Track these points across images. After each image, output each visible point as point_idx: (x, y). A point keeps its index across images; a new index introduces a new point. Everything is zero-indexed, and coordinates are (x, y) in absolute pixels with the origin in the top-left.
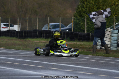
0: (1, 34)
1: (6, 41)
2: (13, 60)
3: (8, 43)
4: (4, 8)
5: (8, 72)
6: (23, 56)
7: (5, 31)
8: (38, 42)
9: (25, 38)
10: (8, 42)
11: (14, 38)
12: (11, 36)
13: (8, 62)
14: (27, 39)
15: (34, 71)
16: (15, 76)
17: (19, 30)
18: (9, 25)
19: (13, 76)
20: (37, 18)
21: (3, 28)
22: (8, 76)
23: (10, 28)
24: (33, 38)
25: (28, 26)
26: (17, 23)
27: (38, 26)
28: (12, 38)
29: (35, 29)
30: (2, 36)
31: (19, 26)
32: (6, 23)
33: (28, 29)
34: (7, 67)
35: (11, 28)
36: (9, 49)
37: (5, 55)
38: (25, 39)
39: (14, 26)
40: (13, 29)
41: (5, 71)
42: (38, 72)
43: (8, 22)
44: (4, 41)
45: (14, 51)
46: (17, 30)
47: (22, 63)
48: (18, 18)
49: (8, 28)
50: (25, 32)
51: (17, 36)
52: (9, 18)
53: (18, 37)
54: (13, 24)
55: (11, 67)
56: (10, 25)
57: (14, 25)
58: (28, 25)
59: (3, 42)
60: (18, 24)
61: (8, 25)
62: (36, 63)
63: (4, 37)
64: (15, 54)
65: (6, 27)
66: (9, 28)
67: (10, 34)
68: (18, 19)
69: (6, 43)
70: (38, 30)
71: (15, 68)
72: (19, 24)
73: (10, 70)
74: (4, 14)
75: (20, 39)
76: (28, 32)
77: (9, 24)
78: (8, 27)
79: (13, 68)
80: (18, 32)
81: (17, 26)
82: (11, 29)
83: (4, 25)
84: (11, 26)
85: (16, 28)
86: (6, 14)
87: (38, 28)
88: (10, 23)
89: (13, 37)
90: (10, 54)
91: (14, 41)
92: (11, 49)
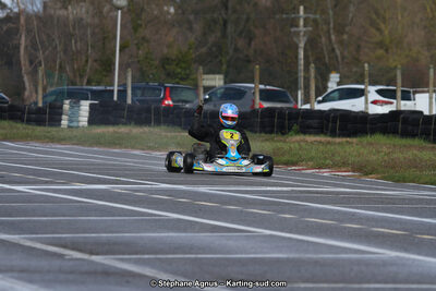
0: (368, 126)
1: (385, 149)
3: (393, 160)
4: (378, 29)
7: (383, 116)
10: (395, 156)
11: (416, 142)
12: (405, 134)
16: (419, 283)
17: (434, 112)
18: (399, 94)
19: (413, 283)
21: (375, 102)
22: (394, 282)
23: (403, 102)
26: (427, 86)
28: (409, 141)
30: (373, 132)
31: (434, 96)
32: (387, 85)
35: (406, 105)
36: (398, 181)
37: (382, 203)
39: (417, 95)
40: (413, 109)
41: (385, 263)
43: (392, 81)
44: (378, 152)
45: (414, 188)
46: (426, 113)
48: (431, 66)
49: (392, 103)
51: (425, 135)
52: (399, 66)
53: (432, 137)
54: (411, 90)
55: (406, 250)
56: (402, 91)
57: (415, 93)
59: (375, 158)
60: (431, 88)
61: (395, 91)
63: (379, 138)
64: (420, 201)
65: (386, 100)
66: (398, 104)
67: (400, 126)
68: (432, 72)
69: (386, 158)
72: (434, 91)
74: (380, 52)
77: (399, 89)
78: (394, 101)
80: (428, 118)
81: (427, 95)
82: (403, 108)
83: (379, 92)
84: (406, 96)
86: (387, 51)
88: (403, 86)
89: (413, 136)
90: (403, 200)
91: (415, 152)
92: (405, 182)
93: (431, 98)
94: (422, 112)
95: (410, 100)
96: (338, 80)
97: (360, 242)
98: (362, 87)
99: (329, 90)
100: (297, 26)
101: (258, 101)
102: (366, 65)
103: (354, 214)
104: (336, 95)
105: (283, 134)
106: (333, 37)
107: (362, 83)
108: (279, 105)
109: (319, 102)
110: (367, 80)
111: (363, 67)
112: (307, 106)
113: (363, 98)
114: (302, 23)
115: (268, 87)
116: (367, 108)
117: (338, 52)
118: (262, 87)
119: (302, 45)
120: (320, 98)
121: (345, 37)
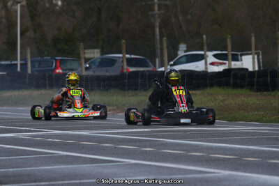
0: (208, 81)
1: (220, 97)
2: (239, 149)
3: (226, 105)
6: (270, 139)
7: (219, 73)
9: (273, 90)
10: (228, 102)
11: (244, 91)
12: (235, 86)
13: (226, 155)
17: (257, 69)
18: (230, 57)
21: (212, 64)
23: (233, 63)
26: (251, 50)
28: (239, 91)
30: (211, 85)
31: (256, 56)
32: (222, 51)
34: (225, 170)
35: (235, 65)
36: (231, 121)
37: (218, 136)
38: (273, 93)
39: (244, 57)
40: (241, 67)
44: (216, 100)
45: (243, 125)
46: (251, 69)
47: (266, 158)
48: (253, 34)
49: (225, 64)
51: (251, 86)
52: (229, 36)
53: (255, 87)
54: (239, 53)
55: (236, 170)
56: (233, 55)
57: (242, 55)
59: (213, 104)
60: (253, 51)
61: (226, 55)
63: (216, 89)
64: (247, 134)
65: (221, 61)
66: (230, 64)
67: (232, 80)
68: (253, 39)
69: (221, 104)
71: (245, 172)
72: (256, 53)
73: (232, 176)
75: (259, 93)
77: (229, 53)
78: (227, 62)
79: (242, 171)
80: (253, 73)
81: (251, 56)
82: (233, 67)
83: (215, 56)
84: (235, 58)
85: (248, 62)
88: (232, 51)
89: (242, 87)
91: (243, 99)
92: (236, 121)
93: (253, 59)
94: (247, 69)
95: (237, 60)
96: (185, 49)
97: (202, 166)
98: (202, 53)
99: (179, 57)
100: (153, 10)
101: (125, 66)
102: (204, 36)
103: (197, 146)
104: (184, 60)
105: (145, 90)
106: (180, 18)
107: (202, 50)
108: (142, 69)
109: (171, 65)
110: (205, 47)
111: (202, 38)
112: (162, 69)
113: (203, 61)
114: (156, 8)
115: (133, 56)
116: (206, 68)
117: (184, 28)
118: (128, 56)
119: (157, 24)
120: (172, 63)
121: (189, 17)
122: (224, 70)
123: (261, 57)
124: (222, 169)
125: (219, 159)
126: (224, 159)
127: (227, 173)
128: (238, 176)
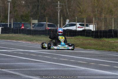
1: (81, 40)
3: (83, 43)
4: (79, 8)
5: (84, 72)
6: (99, 56)
7: (81, 31)
8: (114, 42)
9: (100, 38)
11: (90, 38)
12: (87, 36)
14: (102, 39)
15: (109, 72)
16: (90, 76)
17: (95, 30)
18: (85, 25)
20: (112, 18)
21: (79, 27)
23: (86, 27)
24: (108, 38)
25: (103, 26)
26: (93, 23)
27: (113, 26)
28: (88, 38)
29: (110, 29)
30: (78, 35)
31: (94, 25)
33: (103, 29)
34: (83, 67)
35: (87, 28)
36: (85, 49)
37: (81, 54)
38: (100, 39)
39: (90, 25)
40: (89, 29)
41: (81, 71)
42: (114, 72)
43: (83, 22)
45: (89, 50)
46: (92, 30)
47: (98, 63)
48: (94, 17)
50: (101, 32)
51: (92, 36)
52: (85, 18)
53: (94, 37)
55: (87, 67)
56: (86, 24)
57: (89, 25)
58: (103, 24)
59: (79, 42)
60: (94, 23)
61: (84, 24)
62: (111, 63)
63: (80, 37)
64: (91, 54)
65: (82, 27)
67: (85, 34)
68: (94, 19)
70: (113, 30)
71: (90, 68)
72: (95, 24)
73: (86, 69)
74: (80, 14)
75: (95, 39)
76: (103, 31)
78: (84, 27)
80: (93, 32)
81: (93, 25)
82: (86, 29)
83: (80, 24)
84: (87, 26)
85: (92, 27)
86: (82, 13)
87: (113, 27)
89: (89, 36)
90: (86, 54)
91: (89, 41)
92: (87, 49)
93: (94, 26)
94: (91, 30)
95: (88, 26)
96: (69, 21)
97: (75, 65)
98: (75, 23)
99: (66, 24)
100: (58, 7)
101: (47, 27)
102: (76, 17)
104: (68, 25)
107: (75, 22)
108: (53, 28)
109: (64, 27)
110: (76, 21)
111: (75, 18)
113: (75, 26)
115: (50, 23)
116: (76, 29)
117: (69, 14)
118: (48, 23)
119: (59, 12)
121: (71, 10)
122: (83, 30)
123: (96, 26)
124: (82, 67)
125: (81, 63)
126: (82, 63)
127: (84, 68)
128: (88, 70)
